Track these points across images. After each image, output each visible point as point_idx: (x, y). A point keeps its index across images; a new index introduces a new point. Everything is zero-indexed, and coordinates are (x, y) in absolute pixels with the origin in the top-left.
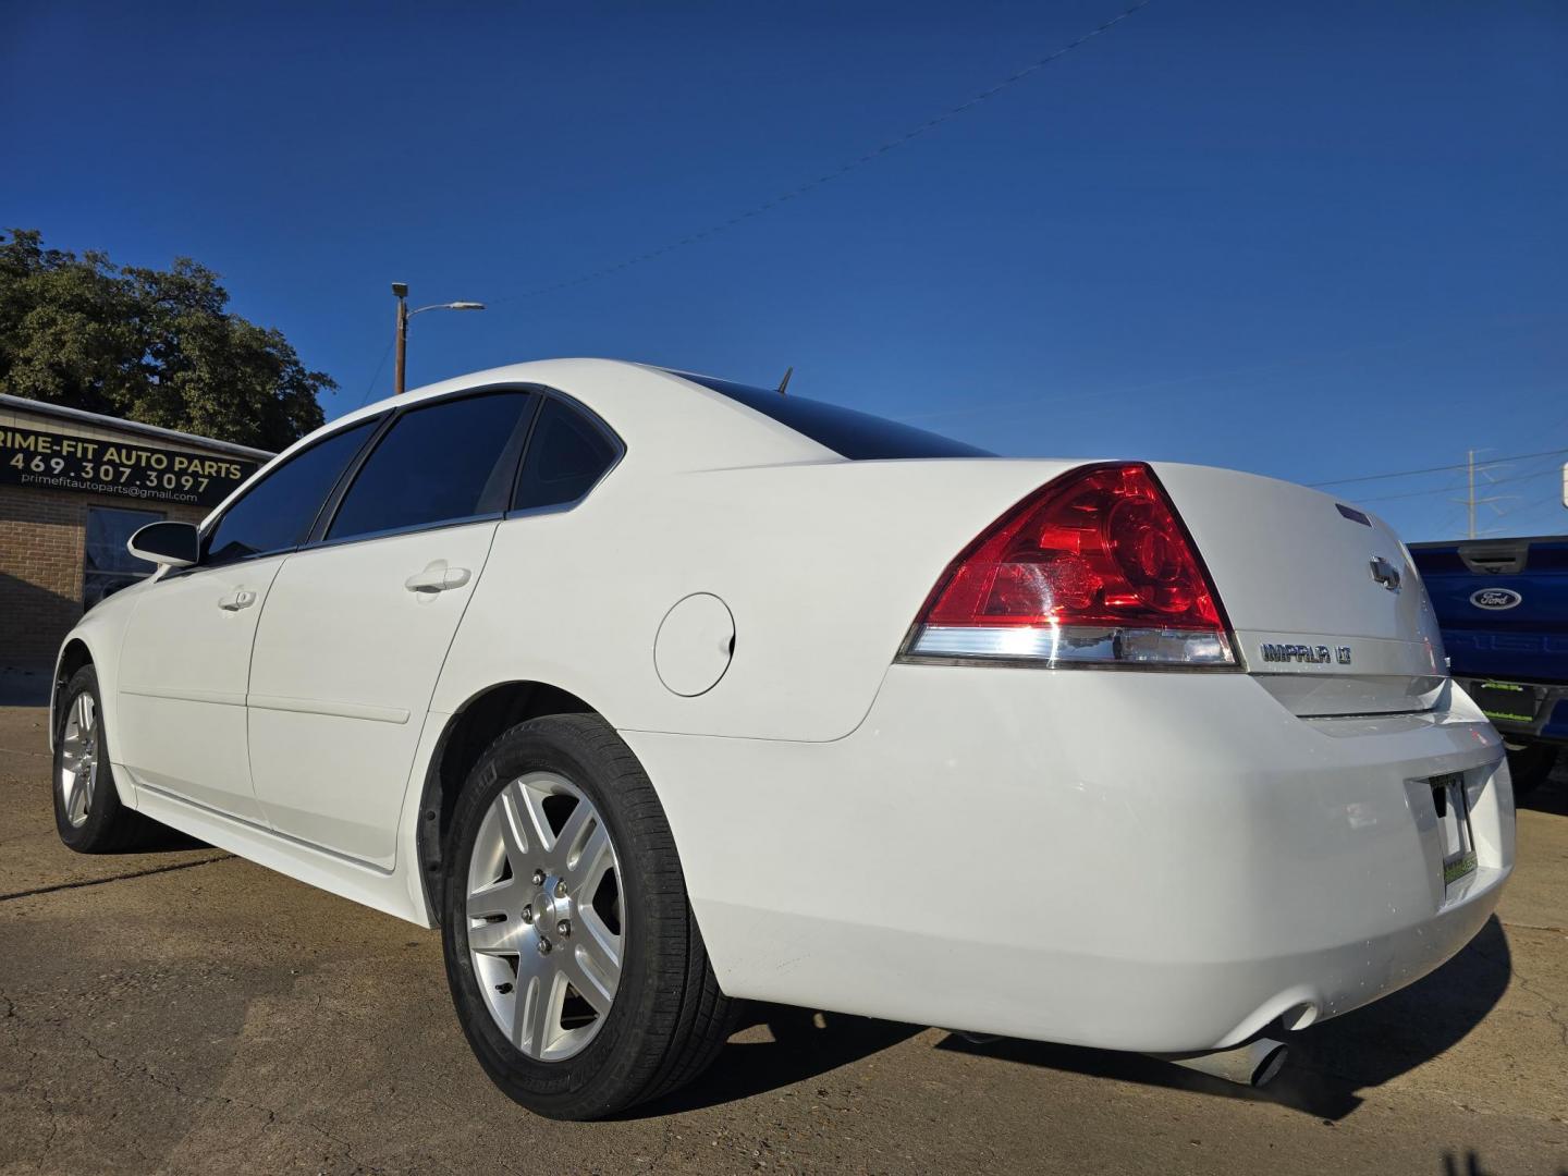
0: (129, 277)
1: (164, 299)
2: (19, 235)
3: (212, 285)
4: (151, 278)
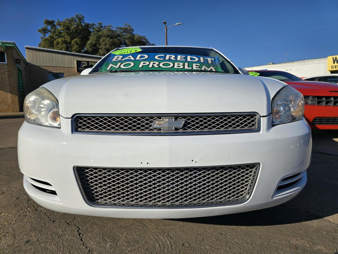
0: (117, 29)
1: (123, 33)
2: (99, 24)
3: (131, 28)
4: (121, 28)
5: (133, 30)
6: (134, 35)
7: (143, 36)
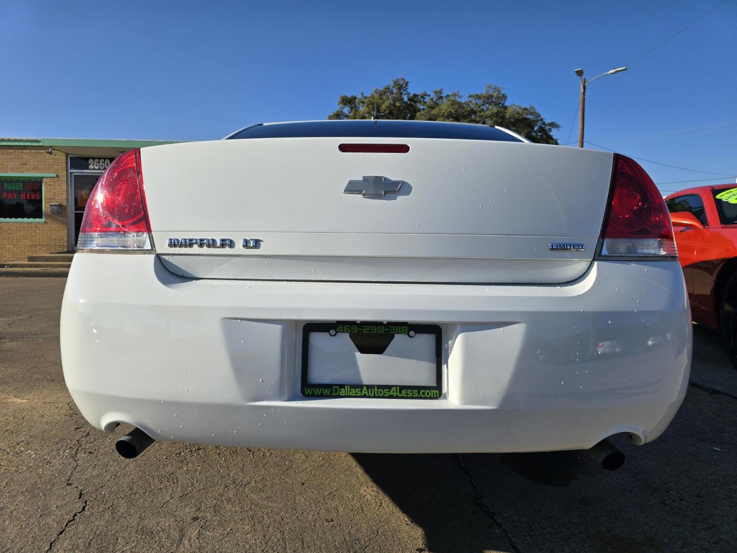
0: (471, 99)
1: (483, 105)
2: (436, 92)
3: (500, 94)
4: (478, 97)
5: (504, 97)
6: (505, 108)
7: (528, 107)
